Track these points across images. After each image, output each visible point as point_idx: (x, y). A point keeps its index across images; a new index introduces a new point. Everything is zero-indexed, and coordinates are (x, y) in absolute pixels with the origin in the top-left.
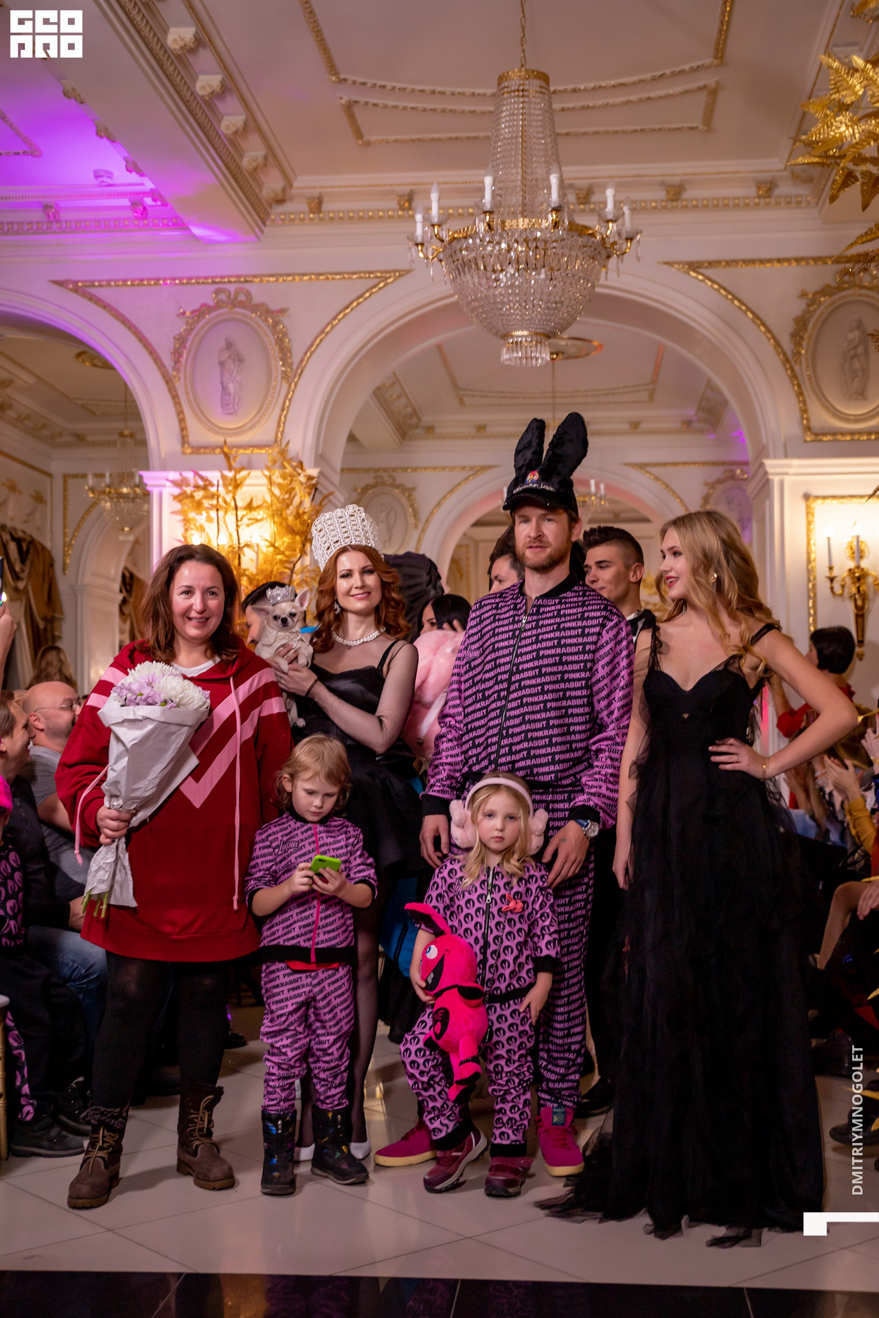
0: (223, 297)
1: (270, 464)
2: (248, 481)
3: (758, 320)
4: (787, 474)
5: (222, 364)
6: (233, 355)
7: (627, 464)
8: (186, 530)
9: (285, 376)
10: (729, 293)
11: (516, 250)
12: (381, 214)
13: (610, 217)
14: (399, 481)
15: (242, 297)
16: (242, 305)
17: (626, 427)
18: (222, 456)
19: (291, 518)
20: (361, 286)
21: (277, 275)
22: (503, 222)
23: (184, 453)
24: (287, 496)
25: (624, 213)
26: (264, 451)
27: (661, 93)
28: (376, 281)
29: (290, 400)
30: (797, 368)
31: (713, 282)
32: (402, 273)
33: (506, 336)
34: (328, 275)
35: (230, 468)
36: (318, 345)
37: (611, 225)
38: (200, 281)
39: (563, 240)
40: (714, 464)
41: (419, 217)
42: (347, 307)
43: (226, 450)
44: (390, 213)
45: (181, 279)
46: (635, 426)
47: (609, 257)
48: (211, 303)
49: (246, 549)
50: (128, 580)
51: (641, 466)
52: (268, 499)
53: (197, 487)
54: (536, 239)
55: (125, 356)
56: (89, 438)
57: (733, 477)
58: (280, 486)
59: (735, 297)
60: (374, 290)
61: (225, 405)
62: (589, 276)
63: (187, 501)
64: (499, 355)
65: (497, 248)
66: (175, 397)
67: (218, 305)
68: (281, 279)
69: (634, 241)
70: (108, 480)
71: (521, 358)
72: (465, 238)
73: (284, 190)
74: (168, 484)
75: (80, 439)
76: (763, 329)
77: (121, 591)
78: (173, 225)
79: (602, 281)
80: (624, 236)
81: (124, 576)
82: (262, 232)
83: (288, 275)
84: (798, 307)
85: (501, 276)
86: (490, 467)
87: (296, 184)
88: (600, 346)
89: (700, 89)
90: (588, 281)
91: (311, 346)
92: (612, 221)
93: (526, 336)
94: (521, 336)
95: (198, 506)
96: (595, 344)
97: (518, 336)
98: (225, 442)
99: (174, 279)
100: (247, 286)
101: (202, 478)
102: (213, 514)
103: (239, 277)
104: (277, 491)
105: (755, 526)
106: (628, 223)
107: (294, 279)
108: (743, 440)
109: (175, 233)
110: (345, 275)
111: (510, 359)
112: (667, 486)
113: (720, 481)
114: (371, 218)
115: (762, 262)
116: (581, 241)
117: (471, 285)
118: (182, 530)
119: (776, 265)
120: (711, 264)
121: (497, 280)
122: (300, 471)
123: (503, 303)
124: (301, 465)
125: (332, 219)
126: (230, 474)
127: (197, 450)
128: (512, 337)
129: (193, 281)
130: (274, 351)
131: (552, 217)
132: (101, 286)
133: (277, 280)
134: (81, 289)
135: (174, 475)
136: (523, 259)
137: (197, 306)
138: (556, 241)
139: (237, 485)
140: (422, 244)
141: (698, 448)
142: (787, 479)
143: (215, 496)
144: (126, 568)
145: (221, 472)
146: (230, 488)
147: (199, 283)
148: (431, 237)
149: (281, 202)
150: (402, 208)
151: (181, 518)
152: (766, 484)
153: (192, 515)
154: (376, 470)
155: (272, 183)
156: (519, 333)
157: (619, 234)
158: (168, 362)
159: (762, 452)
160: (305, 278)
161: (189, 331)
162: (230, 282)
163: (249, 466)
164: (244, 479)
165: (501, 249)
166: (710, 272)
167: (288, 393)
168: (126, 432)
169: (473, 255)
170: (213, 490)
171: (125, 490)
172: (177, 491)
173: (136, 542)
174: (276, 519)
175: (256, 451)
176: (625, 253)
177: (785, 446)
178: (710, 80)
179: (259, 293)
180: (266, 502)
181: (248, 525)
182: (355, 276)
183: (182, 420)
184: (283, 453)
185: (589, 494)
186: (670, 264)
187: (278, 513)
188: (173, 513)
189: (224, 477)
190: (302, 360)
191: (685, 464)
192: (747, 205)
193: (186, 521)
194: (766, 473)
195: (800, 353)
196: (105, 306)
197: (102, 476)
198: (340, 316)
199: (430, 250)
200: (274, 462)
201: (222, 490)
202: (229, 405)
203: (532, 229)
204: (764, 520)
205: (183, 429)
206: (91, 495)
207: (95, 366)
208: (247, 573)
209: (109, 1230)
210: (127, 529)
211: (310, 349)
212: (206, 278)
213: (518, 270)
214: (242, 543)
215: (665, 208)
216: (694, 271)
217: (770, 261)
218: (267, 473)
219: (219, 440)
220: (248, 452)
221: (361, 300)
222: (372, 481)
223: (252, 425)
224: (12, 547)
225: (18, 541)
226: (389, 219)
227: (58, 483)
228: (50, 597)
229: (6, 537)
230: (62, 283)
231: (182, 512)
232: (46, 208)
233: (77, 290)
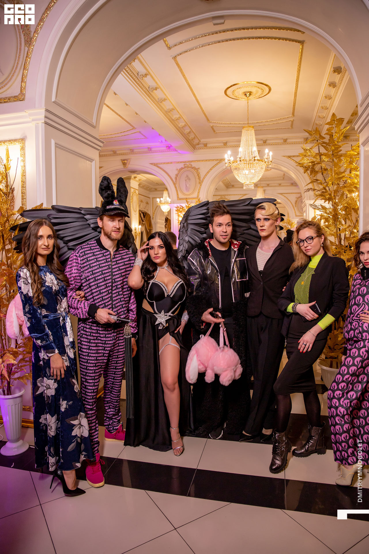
0: (186, 165)
5: (186, 180)
6: (188, 178)
7: (278, 193)
8: (178, 216)
9: (199, 183)
10: (297, 163)
14: (226, 198)
15: (190, 166)
17: (278, 185)
18: (186, 201)
20: (216, 162)
21: (197, 161)
23: (178, 199)
26: (195, 199)
27: (281, 122)
28: (219, 161)
31: (294, 161)
34: (209, 160)
35: (188, 204)
36: (206, 176)
38: (181, 162)
40: (298, 193)
42: (212, 168)
45: (177, 162)
46: (280, 185)
48: (183, 167)
51: (281, 194)
53: (181, 208)
55: (165, 179)
56: (158, 189)
61: (186, 189)
63: (179, 211)
66: (176, 187)
67: (185, 167)
73: (199, 143)
78: (175, 150)
81: (166, 219)
82: (194, 151)
83: (200, 161)
86: (247, 194)
87: (201, 141)
89: (289, 121)
95: (181, 212)
98: (186, 198)
99: (175, 162)
100: (191, 163)
103: (189, 161)
109: (175, 152)
110: (212, 160)
112: (287, 199)
113: (299, 197)
114: (218, 147)
118: (177, 217)
120: (294, 156)
125: (209, 148)
127: (180, 199)
130: (197, 177)
132: (160, 164)
135: (176, 205)
137: (180, 168)
139: (189, 207)
143: (184, 210)
144: (166, 217)
145: (186, 204)
149: (198, 144)
150: (224, 145)
152: (306, 205)
153: (180, 214)
154: (221, 195)
155: (196, 141)
158: (174, 180)
160: (204, 161)
161: (179, 173)
162: (187, 162)
163: (191, 203)
166: (293, 158)
167: (200, 187)
170: (184, 208)
172: (176, 209)
175: (193, 199)
177: (310, 197)
178: (292, 119)
179: (194, 165)
182: (214, 160)
184: (199, 200)
186: (284, 156)
188: (176, 214)
189: (186, 206)
191: (291, 193)
192: (301, 143)
193: (179, 216)
194: (305, 203)
196: (161, 168)
200: (197, 202)
202: (187, 189)
205: (178, 194)
211: (204, 178)
215: (283, 144)
216: (290, 158)
220: (191, 199)
221: (216, 166)
222: (220, 198)
223: (193, 193)
224: (142, 214)
225: (143, 213)
226: (222, 147)
227: (151, 199)
228: (150, 225)
229: (141, 212)
230: (152, 164)
231: (178, 213)
232: (148, 148)
233: (155, 165)
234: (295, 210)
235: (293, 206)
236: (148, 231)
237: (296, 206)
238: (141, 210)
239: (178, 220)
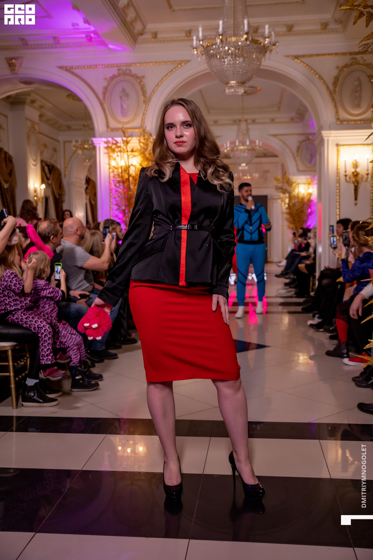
0: (121, 72)
1: (139, 134)
2: (131, 141)
3: (320, 77)
4: (330, 136)
5: (121, 97)
6: (125, 94)
7: (270, 135)
8: (109, 160)
9: (144, 102)
10: (309, 67)
11: (231, 50)
12: (179, 38)
13: (267, 36)
15: (128, 72)
16: (128, 75)
17: (269, 121)
18: (122, 133)
19: (147, 155)
20: (172, 67)
21: (141, 63)
22: (226, 39)
23: (108, 131)
24: (146, 147)
25: (271, 35)
26: (137, 130)
28: (177, 65)
29: (146, 111)
30: (335, 96)
31: (304, 63)
32: (188, 61)
33: (227, 83)
34: (160, 63)
35: (125, 136)
36: (156, 90)
37: (267, 39)
38: (112, 66)
39: (249, 45)
40: (302, 134)
41: (195, 38)
42: (167, 75)
43: (123, 130)
44: (183, 38)
45: (105, 65)
46: (273, 121)
47: (266, 52)
48: (116, 74)
49: (132, 167)
50: (88, 180)
51: (275, 136)
52: (139, 148)
53: (113, 144)
54: (238, 45)
55: (85, 94)
57: (308, 139)
58: (143, 143)
59: (312, 69)
60: (177, 68)
61: (122, 113)
62: (259, 60)
63: (110, 149)
64: (225, 91)
65: (224, 49)
66: (104, 110)
67: (119, 75)
68: (142, 65)
69: (276, 46)
70: (80, 142)
71: (233, 92)
72: (212, 45)
73: (143, 30)
74: (103, 143)
75: (69, 128)
76: (322, 81)
77: (86, 184)
78: (101, 44)
79: (263, 63)
80: (272, 44)
82: (134, 46)
83: (145, 63)
84: (335, 72)
85: (226, 60)
87: (147, 27)
88: (260, 90)
90: (258, 62)
91: (154, 90)
92: (268, 38)
93: (235, 83)
94: (233, 83)
95: (114, 151)
96: (259, 88)
97: (232, 84)
98: (123, 127)
99: (102, 65)
100: (130, 67)
101: (115, 140)
102: (119, 154)
103: (126, 64)
104: (142, 145)
105: (318, 157)
106: (273, 39)
107: (147, 65)
108: (313, 125)
109: (103, 48)
110: (166, 63)
111: (229, 92)
112: (284, 143)
113: (304, 141)
114: (175, 40)
115: (323, 55)
116: (256, 46)
117: (214, 64)
119: (328, 56)
120: (303, 56)
121: (224, 62)
122: (150, 137)
123: (226, 70)
124: (151, 135)
125: (161, 41)
126: (125, 139)
127: (113, 130)
128: (230, 84)
129: (110, 66)
130: (140, 92)
131: (245, 36)
132: (76, 68)
133: (141, 65)
134: (68, 70)
135: (104, 139)
136: (234, 54)
137: (111, 75)
138: (246, 46)
139: (127, 143)
140: (196, 48)
141: (295, 128)
142: (330, 139)
143: (120, 147)
144: (87, 176)
145: (122, 137)
146: (125, 144)
147: (111, 67)
148: (199, 45)
149: (141, 34)
150: (187, 36)
151: (107, 155)
152: (322, 141)
153: (111, 154)
155: (138, 27)
156: (232, 82)
157: (270, 43)
158: (101, 97)
159: (321, 128)
160: (151, 64)
161: (108, 85)
162: (123, 66)
163: (132, 136)
164: (130, 140)
165: (225, 50)
166: (303, 59)
167: (145, 108)
168: (86, 125)
169: (215, 52)
170: (119, 145)
171: (86, 146)
172: (106, 145)
173: (90, 166)
174: (142, 155)
175: (134, 130)
176: (272, 51)
177: (330, 125)
179: (134, 70)
180: (138, 149)
181: (132, 158)
182: (170, 63)
183: (107, 119)
184: (144, 131)
185: (256, 146)
186: (288, 56)
187: (143, 153)
188: (105, 153)
189: (123, 140)
190: (150, 96)
191: (291, 134)
192: (317, 33)
193: (109, 157)
194: (322, 137)
195: (335, 91)
196: (78, 76)
197: (77, 141)
198: (165, 78)
199: (199, 51)
200: (141, 134)
201: (122, 145)
202: (124, 113)
203: (237, 42)
204: (321, 155)
205: (107, 122)
206: (74, 148)
207: (74, 100)
208: (132, 175)
209: (92, 404)
210: (87, 161)
211: (153, 91)
212: (114, 64)
213: (232, 57)
214: (130, 164)
215: (286, 34)
216: (297, 59)
217: (325, 55)
218: (138, 138)
219: (120, 126)
220: (131, 130)
221: (172, 72)
223: (133, 120)
224: (46, 168)
225: (48, 166)
226: (183, 40)
227: (62, 144)
228: (60, 186)
229: (44, 164)
230: (61, 68)
231: (108, 153)
232: (54, 38)
233: (67, 70)
234: (296, 161)
235: (293, 155)
236: (57, 196)
237: (298, 155)
238: (45, 160)
239: (109, 165)
